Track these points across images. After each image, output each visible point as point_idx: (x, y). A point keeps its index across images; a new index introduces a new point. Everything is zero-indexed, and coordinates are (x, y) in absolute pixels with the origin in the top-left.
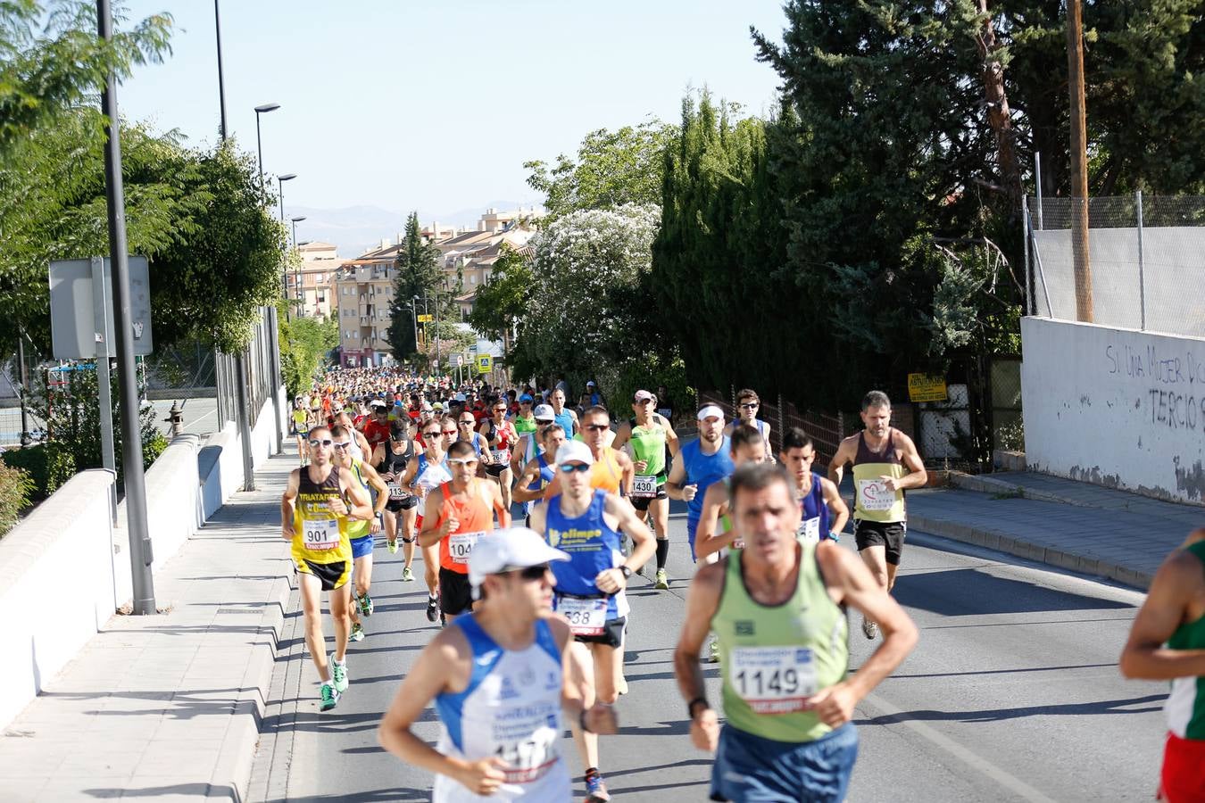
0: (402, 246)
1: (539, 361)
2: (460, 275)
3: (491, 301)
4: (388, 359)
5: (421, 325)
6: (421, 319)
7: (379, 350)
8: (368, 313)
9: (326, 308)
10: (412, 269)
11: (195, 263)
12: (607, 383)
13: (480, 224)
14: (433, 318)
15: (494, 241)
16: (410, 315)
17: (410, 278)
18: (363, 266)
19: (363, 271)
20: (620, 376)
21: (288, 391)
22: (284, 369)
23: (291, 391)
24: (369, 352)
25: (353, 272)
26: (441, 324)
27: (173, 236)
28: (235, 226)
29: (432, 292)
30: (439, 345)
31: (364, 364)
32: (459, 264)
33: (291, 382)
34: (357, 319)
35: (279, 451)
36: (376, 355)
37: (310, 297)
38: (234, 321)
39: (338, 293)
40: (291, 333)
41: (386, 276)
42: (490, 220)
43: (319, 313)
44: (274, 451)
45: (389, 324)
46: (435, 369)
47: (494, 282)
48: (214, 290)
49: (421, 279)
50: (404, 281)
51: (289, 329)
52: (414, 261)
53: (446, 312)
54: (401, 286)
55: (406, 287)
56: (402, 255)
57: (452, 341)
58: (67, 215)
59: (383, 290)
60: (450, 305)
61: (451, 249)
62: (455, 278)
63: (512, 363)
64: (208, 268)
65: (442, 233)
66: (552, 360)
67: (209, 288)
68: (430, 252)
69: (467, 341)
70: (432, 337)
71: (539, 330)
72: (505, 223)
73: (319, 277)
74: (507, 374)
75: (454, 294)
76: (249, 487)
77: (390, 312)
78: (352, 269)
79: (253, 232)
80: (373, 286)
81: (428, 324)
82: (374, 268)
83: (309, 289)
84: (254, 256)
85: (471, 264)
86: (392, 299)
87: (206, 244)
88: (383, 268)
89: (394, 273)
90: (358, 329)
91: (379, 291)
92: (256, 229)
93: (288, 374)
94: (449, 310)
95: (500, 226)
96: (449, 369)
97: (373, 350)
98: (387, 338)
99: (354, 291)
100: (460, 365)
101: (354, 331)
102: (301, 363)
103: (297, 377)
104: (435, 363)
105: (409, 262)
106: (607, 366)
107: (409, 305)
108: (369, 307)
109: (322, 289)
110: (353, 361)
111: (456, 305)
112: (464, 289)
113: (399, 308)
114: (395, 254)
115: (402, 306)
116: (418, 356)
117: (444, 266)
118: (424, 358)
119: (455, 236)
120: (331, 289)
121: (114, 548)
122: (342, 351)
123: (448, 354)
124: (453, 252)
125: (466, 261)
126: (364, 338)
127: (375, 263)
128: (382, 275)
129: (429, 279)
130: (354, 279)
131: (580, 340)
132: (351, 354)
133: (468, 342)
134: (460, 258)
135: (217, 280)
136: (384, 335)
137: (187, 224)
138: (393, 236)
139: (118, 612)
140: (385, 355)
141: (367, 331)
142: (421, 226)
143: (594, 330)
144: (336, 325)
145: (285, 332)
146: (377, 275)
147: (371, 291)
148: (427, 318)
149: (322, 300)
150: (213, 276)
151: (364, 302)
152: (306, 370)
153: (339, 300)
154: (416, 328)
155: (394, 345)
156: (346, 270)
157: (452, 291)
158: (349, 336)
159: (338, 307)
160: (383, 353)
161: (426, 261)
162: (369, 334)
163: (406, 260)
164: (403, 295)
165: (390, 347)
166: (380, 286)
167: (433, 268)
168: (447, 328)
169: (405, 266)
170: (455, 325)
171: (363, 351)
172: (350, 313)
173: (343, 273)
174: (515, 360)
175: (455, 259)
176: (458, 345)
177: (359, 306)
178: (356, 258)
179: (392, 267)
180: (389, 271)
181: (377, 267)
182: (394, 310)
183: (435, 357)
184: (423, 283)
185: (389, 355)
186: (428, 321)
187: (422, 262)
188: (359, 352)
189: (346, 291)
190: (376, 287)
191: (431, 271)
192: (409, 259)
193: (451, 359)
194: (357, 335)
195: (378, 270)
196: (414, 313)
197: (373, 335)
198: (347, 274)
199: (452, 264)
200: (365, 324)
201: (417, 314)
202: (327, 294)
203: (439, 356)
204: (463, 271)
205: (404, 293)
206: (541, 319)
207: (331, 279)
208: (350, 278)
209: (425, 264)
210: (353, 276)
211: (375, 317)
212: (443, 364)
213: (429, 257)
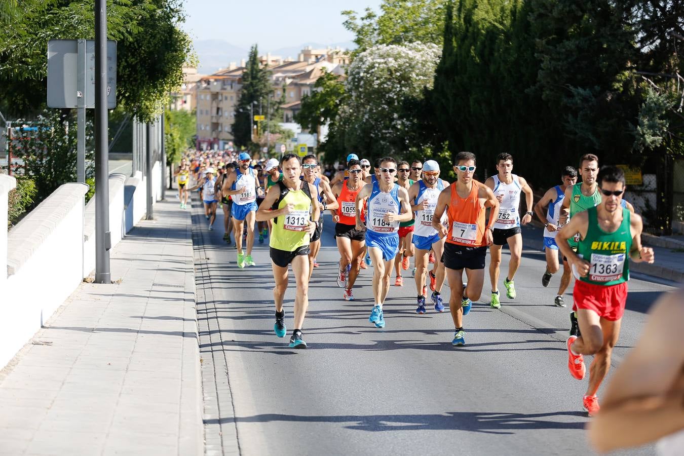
0: (246, 68)
2: (284, 90)
3: (313, 106)
4: (230, 146)
5: (256, 123)
6: (256, 118)
7: (223, 140)
8: (218, 113)
9: (188, 108)
10: (251, 84)
11: (128, 57)
13: (299, 56)
14: (265, 118)
15: (308, 69)
16: (249, 116)
17: (250, 90)
18: (216, 80)
19: (215, 83)
21: (168, 159)
23: (170, 159)
24: (216, 140)
25: (209, 84)
26: (271, 123)
27: (123, 34)
28: (156, 34)
29: (265, 101)
30: (268, 137)
31: (212, 148)
32: (283, 83)
33: (170, 153)
34: (209, 117)
35: (163, 198)
36: (221, 143)
38: (150, 100)
39: (196, 97)
40: (172, 119)
41: (232, 87)
42: (307, 54)
43: (183, 110)
44: (159, 198)
45: (233, 121)
46: (264, 153)
47: (314, 94)
48: (139, 77)
49: (256, 91)
50: (245, 91)
51: (171, 116)
52: (254, 78)
53: (273, 115)
54: (244, 95)
55: (246, 96)
56: (245, 74)
57: (278, 136)
58: (51, 13)
59: (229, 98)
60: (277, 110)
61: (278, 72)
62: (280, 92)
64: (136, 62)
65: (273, 61)
67: (136, 76)
68: (265, 73)
69: (289, 136)
70: (264, 131)
71: (347, 127)
72: (316, 57)
75: (280, 103)
76: (149, 217)
77: (235, 113)
78: (208, 82)
79: (168, 39)
80: (222, 95)
81: (261, 122)
82: (224, 82)
84: (168, 55)
85: (291, 84)
86: (237, 103)
87: (136, 45)
88: (229, 82)
89: (238, 87)
90: (209, 124)
91: (226, 98)
92: (171, 36)
94: (276, 114)
95: (313, 59)
96: (275, 154)
97: (219, 140)
98: (230, 130)
99: (209, 97)
101: (207, 125)
102: (177, 140)
103: (174, 150)
104: (265, 150)
105: (250, 79)
107: (249, 108)
108: (218, 109)
109: (185, 94)
110: (204, 146)
111: (280, 111)
112: (287, 100)
113: (241, 110)
114: (240, 73)
115: (244, 109)
116: (252, 144)
117: (273, 83)
118: (257, 146)
119: (282, 63)
120: (192, 95)
121: (84, 237)
122: (198, 138)
123: (274, 143)
124: (279, 75)
125: (288, 81)
126: (213, 130)
127: (225, 79)
128: (229, 87)
129: (263, 91)
130: (209, 89)
131: (377, 135)
132: (204, 141)
134: (284, 79)
135: (141, 70)
136: (227, 128)
137: (133, 27)
138: (239, 61)
139: (84, 281)
140: (227, 143)
141: (215, 126)
142: (259, 56)
143: (387, 128)
144: (194, 120)
145: (168, 118)
146: (225, 87)
147: (220, 98)
148: (260, 118)
149: (185, 102)
150: (138, 67)
151: (215, 105)
152: (179, 146)
153: (197, 103)
154: (252, 125)
155: (235, 136)
156: (203, 83)
157: (278, 101)
158: (203, 128)
159: (196, 108)
160: (226, 142)
161: (261, 78)
162: (217, 128)
163: (248, 78)
164: (244, 102)
165: (232, 138)
166: (227, 95)
167: (266, 84)
168: (275, 126)
169: (247, 81)
170: (280, 124)
171: (212, 140)
172: (205, 112)
173: (201, 84)
174: (326, 148)
175: (280, 79)
176: (282, 138)
177: (212, 108)
178: (211, 74)
179: (237, 82)
180: (234, 84)
181: (226, 82)
182: (237, 111)
183: (265, 145)
184: (258, 93)
185: (231, 143)
186: (262, 120)
187: (259, 79)
188: (210, 140)
189: (203, 97)
190: (224, 95)
191: (265, 86)
192: (250, 77)
193: (277, 147)
194: (208, 128)
195: (226, 83)
196: (252, 114)
197: (220, 129)
198: (204, 85)
199: (278, 82)
200: (214, 121)
201: (254, 115)
202: (189, 98)
203: (269, 145)
204: (286, 88)
205: (245, 100)
206: (349, 119)
207: (192, 88)
208: (206, 88)
209: (261, 80)
210: (209, 86)
211: (221, 116)
212: (271, 151)
213: (264, 76)
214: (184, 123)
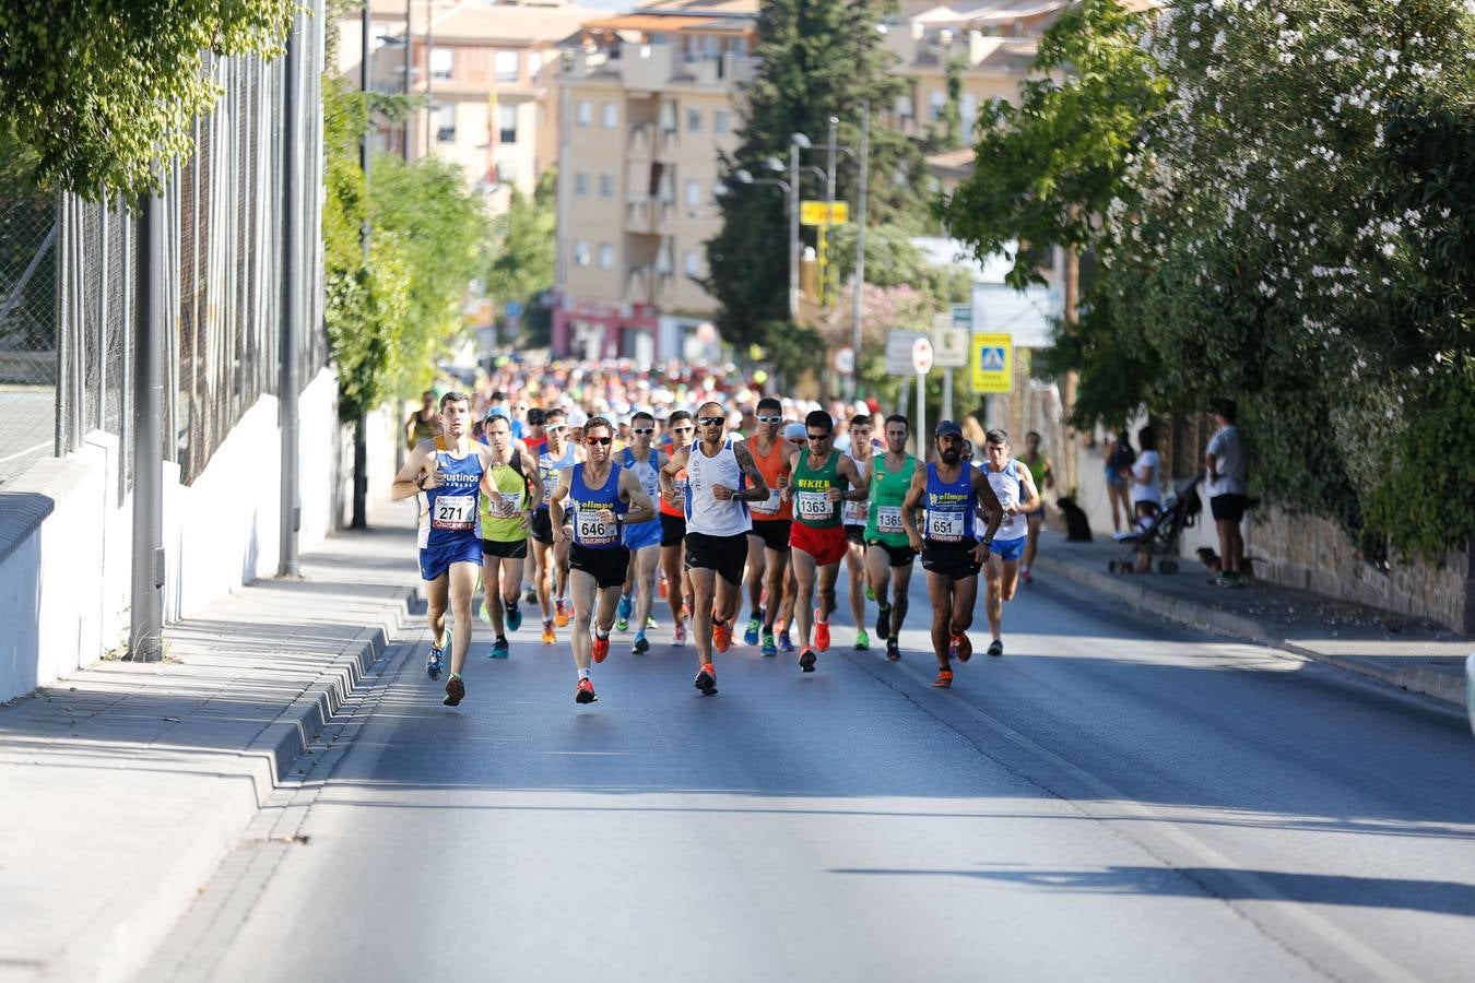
1: (1154, 354)
2: (954, 87)
3: (1026, 155)
4: (704, 341)
5: (809, 236)
6: (811, 213)
7: (678, 313)
8: (654, 189)
9: (522, 164)
10: (799, 54)
12: (1364, 438)
14: (852, 216)
16: (780, 202)
17: (790, 83)
18: (650, 37)
19: (646, 51)
20: (1409, 411)
21: (342, 390)
22: (333, 315)
23: (352, 390)
24: (646, 315)
25: (615, 55)
26: (875, 237)
29: (857, 134)
30: (863, 303)
31: (625, 349)
32: (954, 55)
33: (355, 360)
34: (613, 209)
35: (285, 568)
36: (668, 327)
37: (472, 121)
39: (562, 122)
40: (368, 206)
41: (721, 73)
43: (494, 176)
44: (268, 566)
45: (713, 224)
46: (841, 376)
47: (1036, 97)
49: (822, 87)
50: (770, 90)
51: (363, 188)
52: (810, 26)
53: (894, 201)
54: (761, 107)
55: (775, 112)
56: (771, 9)
57: (905, 296)
59: (708, 121)
60: (916, 175)
62: (940, 98)
63: (1076, 363)
66: (1193, 350)
69: (954, 296)
70: (846, 272)
71: (1160, 249)
73: (505, 61)
74: (1063, 397)
75: (930, 145)
76: (144, 649)
77: (722, 190)
78: (612, 44)
80: (675, 104)
81: (832, 233)
82: (685, 46)
83: (470, 97)
85: (995, 58)
86: (731, 144)
88: (712, 46)
89: (742, 67)
90: (616, 239)
91: (695, 121)
93: (347, 334)
94: (909, 195)
97: (657, 312)
98: (703, 272)
99: (614, 116)
100: (922, 371)
101: (603, 245)
103: (376, 346)
104: (844, 360)
105: (792, 31)
106: (1366, 376)
107: (776, 164)
108: (657, 170)
109: (511, 100)
110: (592, 338)
111: (930, 182)
113: (746, 177)
115: (758, 170)
116: (791, 332)
117: (909, 55)
118: (812, 342)
120: (542, 103)
122: (559, 304)
123: (886, 330)
125: (982, 47)
126: (634, 269)
127: (688, 30)
128: (706, 71)
129: (852, 90)
130: (616, 75)
131: (1287, 288)
132: (590, 319)
133: (956, 299)
136: (696, 262)
140: (696, 330)
141: (644, 248)
143: (1334, 256)
144: (546, 222)
145: (348, 199)
146: (691, 68)
147: (666, 118)
148: (829, 214)
149: (509, 136)
151: (641, 150)
153: (562, 141)
154: (796, 245)
155: (724, 295)
156: (590, 45)
157: (922, 135)
158: (585, 259)
159: (557, 164)
160: (690, 322)
161: (845, 29)
162: (651, 259)
163: (783, 25)
164: (764, 136)
165: (711, 303)
166: (697, 106)
167: (867, 55)
168: (894, 248)
169: (779, 42)
170: (918, 242)
171: (626, 311)
172: (593, 186)
173: (583, 53)
174: (1087, 352)
175: (947, 35)
176: (920, 307)
177: (627, 163)
178: (627, 8)
179: (744, 45)
180: (729, 57)
181: (694, 44)
182: (731, 181)
183: (845, 339)
184: (830, 99)
185: (708, 331)
186: (835, 222)
187: (832, 31)
188: (615, 312)
189: (586, 113)
190: (685, 106)
191: (860, 65)
192: (793, 19)
193: (892, 347)
194: (611, 258)
195: (695, 52)
196: (795, 195)
197: (663, 262)
198: (596, 58)
199: (935, 50)
200: (639, 224)
201: (803, 197)
202: (527, 119)
203: (858, 337)
204: (962, 75)
205: (767, 129)
206: (1171, 214)
207: (543, 71)
208: (602, 73)
209: (847, 37)
210: (615, 64)
211: (672, 203)
212: (869, 366)
213: (857, 18)
214: (439, 225)
